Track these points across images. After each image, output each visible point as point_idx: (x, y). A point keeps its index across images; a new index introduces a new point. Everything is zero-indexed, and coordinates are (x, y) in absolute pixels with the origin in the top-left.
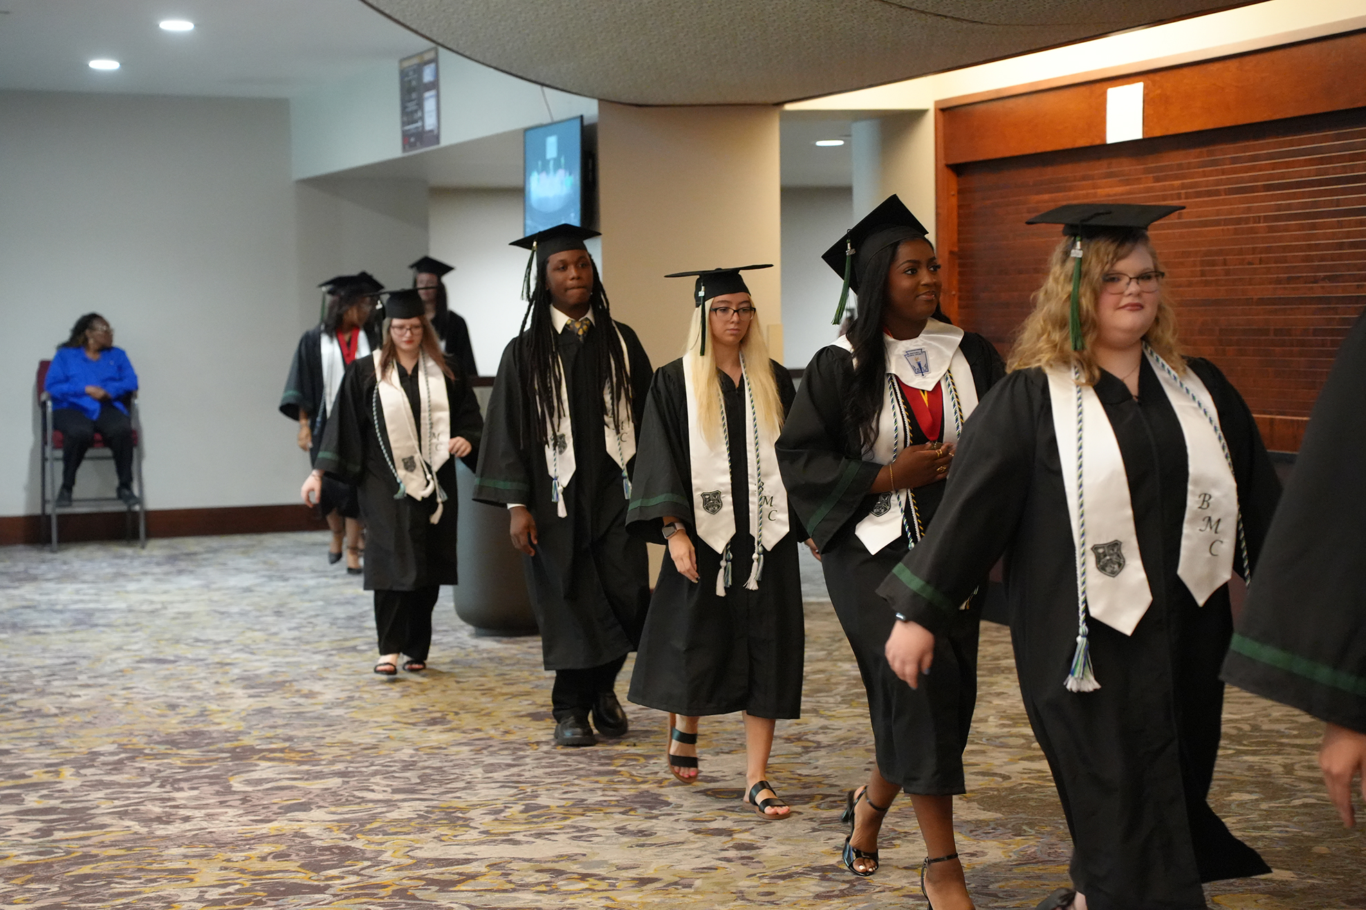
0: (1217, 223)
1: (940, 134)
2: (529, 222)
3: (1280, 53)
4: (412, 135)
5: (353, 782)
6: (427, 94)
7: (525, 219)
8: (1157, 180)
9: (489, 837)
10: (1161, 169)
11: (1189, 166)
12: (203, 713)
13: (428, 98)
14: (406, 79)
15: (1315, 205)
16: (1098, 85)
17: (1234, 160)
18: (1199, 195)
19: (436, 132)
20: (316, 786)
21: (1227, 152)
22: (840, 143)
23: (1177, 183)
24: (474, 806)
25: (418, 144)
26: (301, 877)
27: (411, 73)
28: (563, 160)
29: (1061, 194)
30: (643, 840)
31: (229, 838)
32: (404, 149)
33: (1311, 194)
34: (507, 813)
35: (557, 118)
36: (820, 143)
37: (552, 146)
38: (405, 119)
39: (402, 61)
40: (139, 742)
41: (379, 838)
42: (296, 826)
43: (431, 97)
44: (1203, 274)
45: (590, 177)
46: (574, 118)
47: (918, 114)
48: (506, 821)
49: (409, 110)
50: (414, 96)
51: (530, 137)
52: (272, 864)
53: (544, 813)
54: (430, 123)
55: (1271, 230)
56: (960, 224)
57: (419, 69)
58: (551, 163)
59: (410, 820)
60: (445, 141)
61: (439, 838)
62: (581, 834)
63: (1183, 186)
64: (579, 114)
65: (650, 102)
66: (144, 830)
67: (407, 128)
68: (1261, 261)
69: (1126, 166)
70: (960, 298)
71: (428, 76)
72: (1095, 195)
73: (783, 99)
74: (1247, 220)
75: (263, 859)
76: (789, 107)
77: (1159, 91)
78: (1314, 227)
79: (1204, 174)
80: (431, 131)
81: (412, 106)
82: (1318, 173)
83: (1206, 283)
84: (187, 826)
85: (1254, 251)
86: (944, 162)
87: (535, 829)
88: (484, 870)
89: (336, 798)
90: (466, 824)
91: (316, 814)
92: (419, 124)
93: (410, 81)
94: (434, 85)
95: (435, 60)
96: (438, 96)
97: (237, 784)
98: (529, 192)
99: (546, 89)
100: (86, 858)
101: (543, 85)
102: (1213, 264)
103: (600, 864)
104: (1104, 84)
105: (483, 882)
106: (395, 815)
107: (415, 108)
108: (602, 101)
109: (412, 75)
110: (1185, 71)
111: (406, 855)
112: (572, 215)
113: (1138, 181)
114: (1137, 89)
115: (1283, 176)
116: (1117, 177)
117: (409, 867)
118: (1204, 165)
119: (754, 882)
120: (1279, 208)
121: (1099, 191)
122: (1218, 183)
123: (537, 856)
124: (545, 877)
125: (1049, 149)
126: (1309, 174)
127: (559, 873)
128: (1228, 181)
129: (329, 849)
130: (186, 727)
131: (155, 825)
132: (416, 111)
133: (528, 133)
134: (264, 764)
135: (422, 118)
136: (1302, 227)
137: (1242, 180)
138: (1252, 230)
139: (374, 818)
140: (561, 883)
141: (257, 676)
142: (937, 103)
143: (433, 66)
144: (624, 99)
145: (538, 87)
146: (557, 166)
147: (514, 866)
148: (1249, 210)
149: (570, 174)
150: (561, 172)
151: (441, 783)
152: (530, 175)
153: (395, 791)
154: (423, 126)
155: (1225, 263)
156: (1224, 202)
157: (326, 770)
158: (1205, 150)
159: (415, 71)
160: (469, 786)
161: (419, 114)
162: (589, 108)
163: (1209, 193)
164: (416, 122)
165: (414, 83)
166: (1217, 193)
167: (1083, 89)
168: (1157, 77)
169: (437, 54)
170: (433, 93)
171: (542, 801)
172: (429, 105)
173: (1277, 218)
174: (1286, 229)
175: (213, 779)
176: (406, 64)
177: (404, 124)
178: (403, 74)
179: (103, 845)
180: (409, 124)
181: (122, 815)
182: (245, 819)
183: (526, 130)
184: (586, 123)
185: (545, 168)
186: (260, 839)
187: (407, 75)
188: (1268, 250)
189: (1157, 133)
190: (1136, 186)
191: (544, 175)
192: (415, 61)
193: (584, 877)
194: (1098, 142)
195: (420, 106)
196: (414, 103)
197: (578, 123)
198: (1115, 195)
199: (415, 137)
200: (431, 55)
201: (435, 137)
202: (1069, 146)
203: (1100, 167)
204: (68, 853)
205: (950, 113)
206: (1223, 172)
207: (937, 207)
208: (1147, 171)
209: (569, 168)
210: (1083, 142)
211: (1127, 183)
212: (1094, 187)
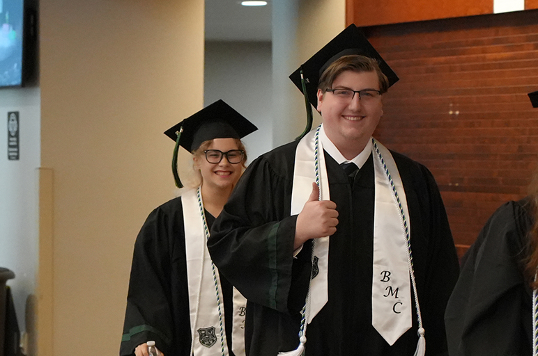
22: (263, 3)
28: (7, 16)
29: (455, 57)
36: (244, 4)
45: (32, 30)
69: (511, 34)
72: (484, 59)
112: (16, 65)
113: (521, 48)
116: (503, 43)
121: (488, 56)
125: (444, 16)
149: (14, 29)
189: (537, 6)
190: (521, 52)
194: (486, 12)
198: (501, 59)
202: (462, 14)
203: (488, 35)
208: (528, 39)
209: (13, 24)
210: (473, 12)
211: (511, 49)
212: (484, 52)
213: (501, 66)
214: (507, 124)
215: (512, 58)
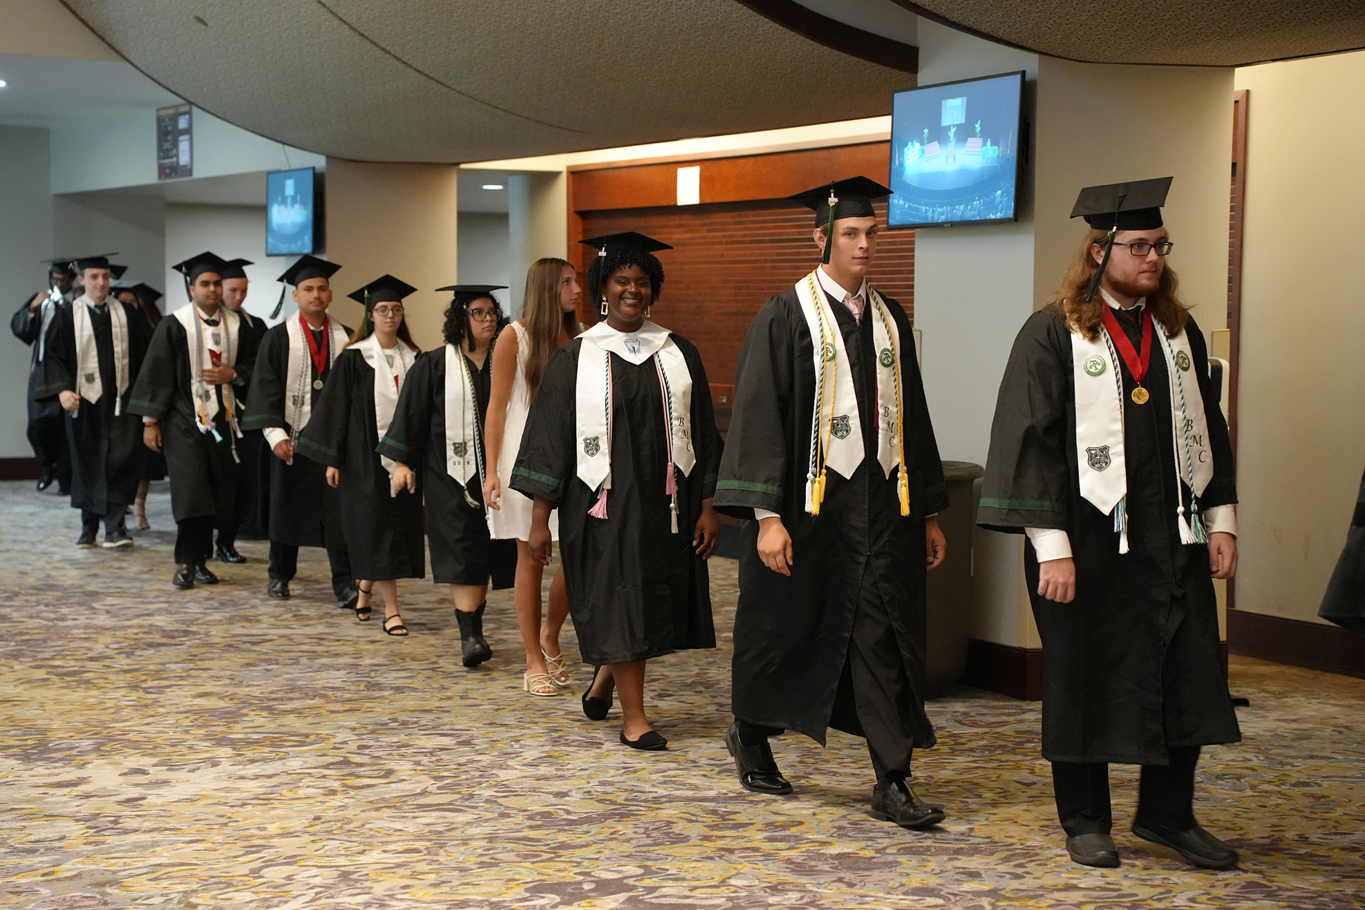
0: (744, 262)
1: (571, 190)
2: (270, 240)
3: (777, 157)
4: (169, 167)
5: (176, 605)
6: (182, 138)
7: (267, 238)
8: (709, 231)
9: (274, 626)
10: (710, 224)
11: (728, 224)
12: (48, 576)
13: (182, 141)
14: (163, 124)
15: (798, 254)
16: (672, 166)
17: (753, 222)
18: (732, 243)
19: (189, 167)
20: (152, 607)
21: (750, 216)
22: (500, 187)
23: (720, 234)
24: (260, 615)
25: (173, 175)
26: (164, 641)
27: (167, 120)
28: (298, 197)
30: (371, 627)
31: (109, 627)
32: (160, 177)
33: (795, 247)
34: (283, 617)
35: (293, 167)
36: (486, 187)
37: (290, 187)
38: (161, 154)
39: (158, 110)
40: (16, 589)
41: (205, 626)
42: (149, 622)
43: (185, 140)
44: (736, 295)
45: (320, 211)
46: (308, 168)
47: (555, 175)
48: (283, 620)
49: (165, 147)
50: (170, 137)
51: (273, 178)
52: (141, 636)
53: (308, 618)
54: (184, 159)
55: (774, 268)
56: (583, 254)
57: (175, 118)
58: (289, 200)
59: (221, 620)
60: (197, 174)
61: (243, 627)
62: (331, 625)
63: (724, 237)
64: (311, 165)
65: (365, 159)
66: (50, 624)
67: (163, 161)
68: (769, 288)
69: (690, 220)
70: (584, 306)
71: (183, 123)
72: (671, 238)
73: (459, 161)
74: (760, 261)
75: (137, 634)
76: (463, 166)
77: (708, 174)
78: (797, 268)
79: (736, 230)
80: (185, 166)
81: (167, 146)
82: (800, 233)
83: (738, 301)
84: (77, 622)
85: (764, 281)
86: (572, 210)
87: (302, 623)
88: (276, 637)
89: (167, 612)
90: (258, 621)
91: (157, 617)
92: (174, 159)
93: (166, 127)
94: (188, 131)
95: (189, 113)
96: (191, 140)
97: (96, 605)
98: (271, 218)
99: (287, 147)
100: (21, 634)
101: (283, 143)
102: (741, 288)
103: (346, 636)
104: (676, 165)
105: (277, 642)
106: (210, 618)
107: (170, 147)
108: (330, 158)
109: (167, 122)
110: (724, 162)
111: (226, 633)
112: (306, 238)
113: (697, 231)
114: (695, 171)
115: (781, 234)
116: (685, 227)
117: (230, 637)
118: (737, 223)
119: (440, 641)
120: (779, 254)
122: (744, 236)
123: (307, 633)
124: (316, 641)
125: (642, 205)
126: (794, 234)
127: (323, 639)
128: (751, 235)
129: (176, 631)
130: (42, 583)
131: (56, 622)
132: (172, 150)
133: (271, 176)
134: (109, 598)
135: (177, 155)
136: (791, 268)
137: (756, 235)
138: (763, 268)
139: (198, 619)
140: (323, 642)
141: (75, 560)
142: (568, 167)
143: (187, 117)
144: (346, 157)
145: (280, 145)
146: (294, 201)
147: (294, 636)
148: (761, 255)
149: (305, 208)
150: (297, 206)
151: (234, 606)
152: (271, 206)
153: (205, 609)
154: (178, 162)
155: (748, 288)
156: (747, 249)
157: (154, 600)
158: (737, 213)
159: (170, 119)
160: (253, 607)
161: (174, 152)
162: (319, 162)
163: (739, 242)
164: (172, 157)
165: (170, 128)
166: (743, 242)
167: (663, 167)
168: (707, 164)
169: (191, 108)
170: (187, 137)
171: (301, 613)
172: (184, 145)
173: (775, 261)
174: (782, 268)
175: (80, 604)
176: (163, 113)
177: (160, 158)
178: (160, 120)
179: (27, 628)
180: (164, 158)
181: (31, 617)
182: (112, 619)
183: (269, 173)
184: (317, 171)
185: (284, 202)
186: (130, 627)
187: (164, 121)
188: (772, 281)
189: (708, 201)
190: (697, 235)
191: (283, 207)
192: (171, 111)
193: (338, 640)
194: (672, 203)
195: (175, 145)
196: (169, 143)
197: (311, 172)
198: (684, 239)
199: (169, 169)
200: (186, 108)
201: (188, 171)
202: (655, 205)
203: (675, 220)
204: (8, 631)
205: (576, 175)
206: (747, 229)
207: (569, 240)
208: (703, 225)
209: (303, 204)
210: (663, 203)
211: (691, 231)
212: (672, 233)
213: (684, 245)
214: (688, 289)
215: (691, 239)
